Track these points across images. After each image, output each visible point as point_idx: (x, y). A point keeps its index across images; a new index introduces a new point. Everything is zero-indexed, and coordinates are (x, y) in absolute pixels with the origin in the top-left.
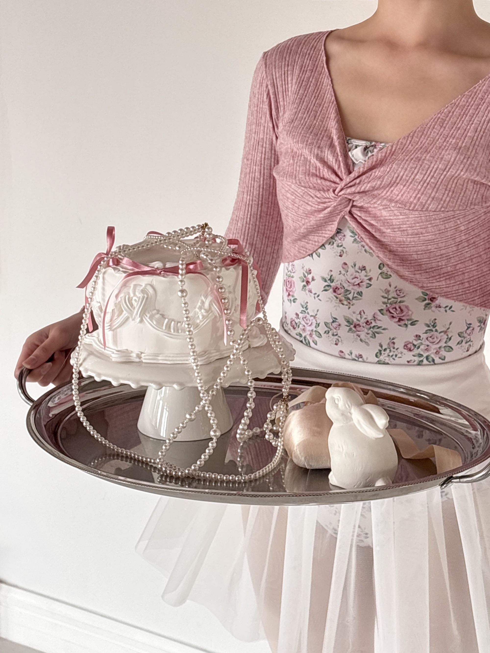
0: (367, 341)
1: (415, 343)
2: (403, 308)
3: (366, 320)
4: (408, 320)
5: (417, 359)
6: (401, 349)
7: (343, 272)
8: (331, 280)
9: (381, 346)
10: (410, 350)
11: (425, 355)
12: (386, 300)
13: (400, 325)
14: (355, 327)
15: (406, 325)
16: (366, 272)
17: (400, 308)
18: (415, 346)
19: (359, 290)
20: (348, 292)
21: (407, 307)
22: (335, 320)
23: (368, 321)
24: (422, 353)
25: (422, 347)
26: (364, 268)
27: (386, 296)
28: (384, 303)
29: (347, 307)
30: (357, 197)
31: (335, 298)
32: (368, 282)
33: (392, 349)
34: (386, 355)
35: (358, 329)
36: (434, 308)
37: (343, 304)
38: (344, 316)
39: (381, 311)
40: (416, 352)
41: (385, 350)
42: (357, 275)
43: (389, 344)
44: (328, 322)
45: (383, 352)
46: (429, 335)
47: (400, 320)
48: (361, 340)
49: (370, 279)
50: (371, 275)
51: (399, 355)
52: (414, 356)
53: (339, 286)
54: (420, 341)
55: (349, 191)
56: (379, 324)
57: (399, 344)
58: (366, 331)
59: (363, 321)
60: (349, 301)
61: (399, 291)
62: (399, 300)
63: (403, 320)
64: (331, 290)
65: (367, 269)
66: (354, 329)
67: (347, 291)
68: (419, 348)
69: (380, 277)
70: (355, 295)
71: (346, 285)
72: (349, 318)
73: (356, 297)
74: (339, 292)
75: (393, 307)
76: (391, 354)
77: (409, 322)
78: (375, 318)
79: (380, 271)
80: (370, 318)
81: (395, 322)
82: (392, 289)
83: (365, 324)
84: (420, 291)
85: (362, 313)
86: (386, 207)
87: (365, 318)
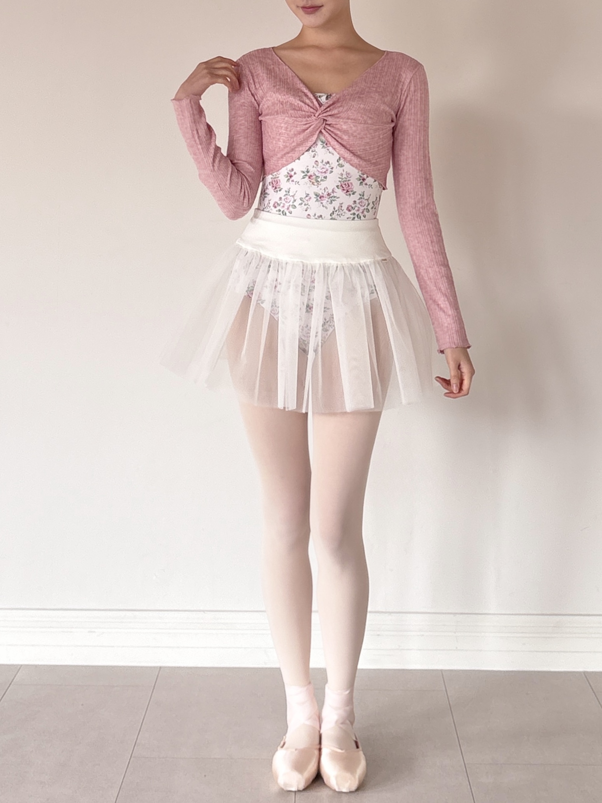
0: (326, 206)
1: (353, 206)
3: (327, 193)
4: (351, 191)
5: (352, 216)
6: (345, 210)
7: (315, 166)
9: (334, 208)
10: (350, 211)
11: (357, 214)
12: (341, 180)
13: (347, 195)
14: (320, 198)
15: (350, 195)
16: (330, 164)
17: (348, 184)
18: (352, 208)
19: (325, 175)
21: (351, 183)
22: (307, 195)
23: (329, 194)
24: (355, 212)
25: (356, 209)
26: (328, 163)
27: (341, 177)
29: (317, 186)
31: (309, 182)
32: (331, 170)
33: (340, 211)
35: (322, 199)
36: (364, 185)
37: (314, 185)
38: (314, 193)
39: (337, 186)
40: (352, 212)
41: (336, 211)
42: (324, 167)
43: (339, 207)
44: (302, 197)
45: (335, 213)
46: (360, 201)
47: (348, 191)
48: (323, 206)
50: (332, 166)
51: (344, 214)
52: (351, 214)
53: (312, 175)
54: (355, 205)
55: (325, 115)
56: (335, 194)
57: (344, 207)
58: (327, 199)
60: (318, 182)
61: (348, 174)
62: (348, 179)
64: (307, 177)
67: (317, 176)
68: (354, 209)
69: (338, 167)
70: (323, 178)
71: (317, 174)
72: (317, 193)
73: (323, 180)
74: (312, 178)
75: (344, 183)
76: (339, 214)
78: (333, 191)
79: (338, 163)
80: (330, 192)
81: (345, 193)
82: (344, 173)
83: (327, 196)
84: (358, 174)
85: (326, 189)
86: (345, 123)
87: (328, 192)
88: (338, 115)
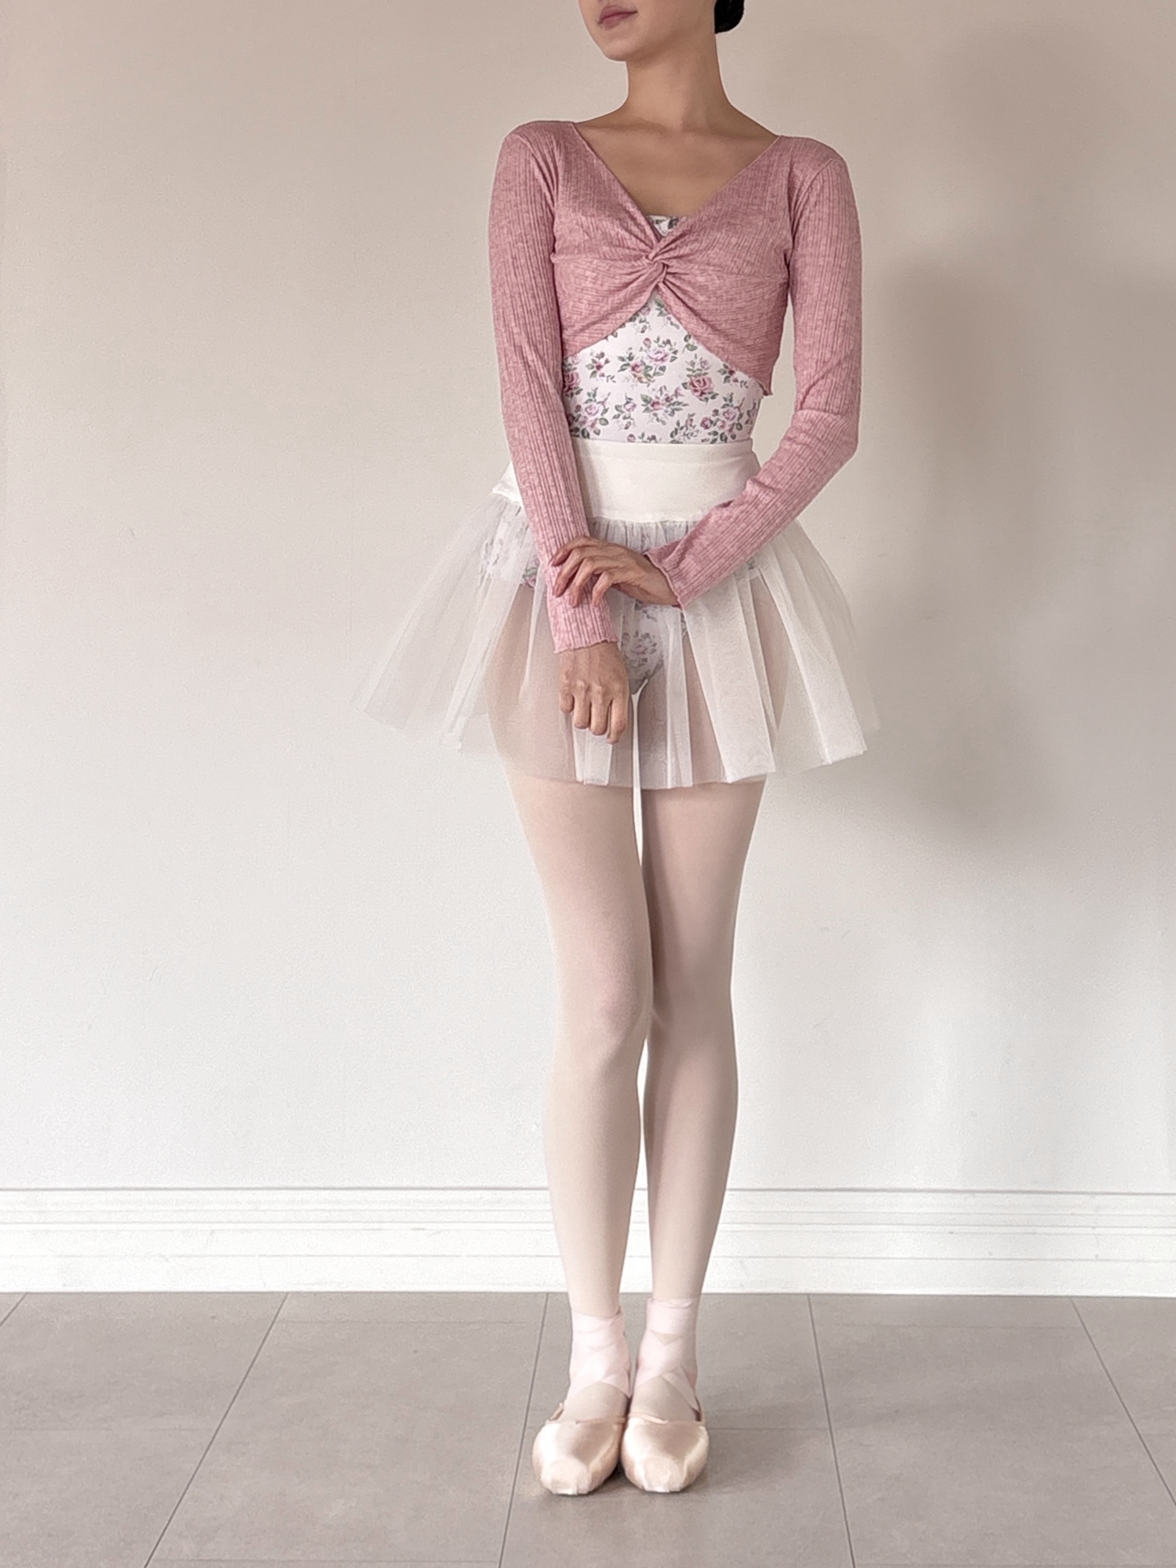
0: (664, 419)
1: (713, 419)
2: (707, 381)
3: (666, 397)
4: (710, 393)
5: (711, 437)
6: (698, 427)
7: (645, 348)
8: (631, 358)
9: (678, 424)
10: (707, 427)
11: (720, 432)
12: (690, 373)
13: (701, 400)
14: (653, 405)
15: (707, 399)
16: (671, 345)
17: (703, 380)
18: (712, 422)
19: (662, 364)
20: (649, 369)
21: (710, 380)
22: (629, 401)
23: (668, 398)
24: (717, 430)
25: (719, 423)
26: (669, 342)
27: (691, 368)
28: (689, 376)
29: (646, 385)
30: (674, 262)
31: (633, 377)
32: (673, 355)
33: (689, 427)
34: (682, 434)
35: (656, 407)
36: (732, 382)
37: (641, 382)
38: (642, 396)
39: (684, 385)
40: (712, 429)
41: (682, 428)
42: (661, 349)
43: (687, 421)
44: (620, 404)
45: (679, 431)
46: (725, 409)
47: (702, 393)
48: (658, 420)
49: (675, 352)
50: (676, 348)
51: (695, 434)
52: (710, 434)
53: (639, 364)
54: (717, 417)
55: (667, 255)
56: (680, 399)
57: (697, 422)
58: (665, 408)
59: (663, 397)
60: (649, 378)
61: (704, 363)
62: (703, 372)
63: (704, 393)
64: (630, 369)
65: (672, 342)
66: (651, 408)
67: (647, 367)
68: (715, 425)
69: (686, 349)
70: (658, 370)
71: (647, 362)
72: (647, 396)
73: (658, 373)
74: (638, 369)
75: (697, 379)
76: (687, 433)
77: (710, 396)
78: (677, 394)
79: (686, 343)
80: (671, 393)
81: (697, 396)
82: (698, 361)
83: (664, 402)
84: (722, 363)
85: (663, 390)
86: (703, 271)
87: (666, 395)
88: (691, 257)
